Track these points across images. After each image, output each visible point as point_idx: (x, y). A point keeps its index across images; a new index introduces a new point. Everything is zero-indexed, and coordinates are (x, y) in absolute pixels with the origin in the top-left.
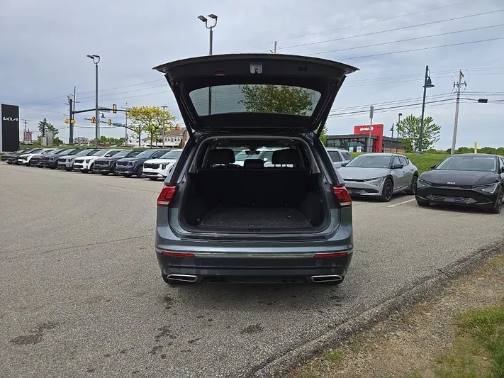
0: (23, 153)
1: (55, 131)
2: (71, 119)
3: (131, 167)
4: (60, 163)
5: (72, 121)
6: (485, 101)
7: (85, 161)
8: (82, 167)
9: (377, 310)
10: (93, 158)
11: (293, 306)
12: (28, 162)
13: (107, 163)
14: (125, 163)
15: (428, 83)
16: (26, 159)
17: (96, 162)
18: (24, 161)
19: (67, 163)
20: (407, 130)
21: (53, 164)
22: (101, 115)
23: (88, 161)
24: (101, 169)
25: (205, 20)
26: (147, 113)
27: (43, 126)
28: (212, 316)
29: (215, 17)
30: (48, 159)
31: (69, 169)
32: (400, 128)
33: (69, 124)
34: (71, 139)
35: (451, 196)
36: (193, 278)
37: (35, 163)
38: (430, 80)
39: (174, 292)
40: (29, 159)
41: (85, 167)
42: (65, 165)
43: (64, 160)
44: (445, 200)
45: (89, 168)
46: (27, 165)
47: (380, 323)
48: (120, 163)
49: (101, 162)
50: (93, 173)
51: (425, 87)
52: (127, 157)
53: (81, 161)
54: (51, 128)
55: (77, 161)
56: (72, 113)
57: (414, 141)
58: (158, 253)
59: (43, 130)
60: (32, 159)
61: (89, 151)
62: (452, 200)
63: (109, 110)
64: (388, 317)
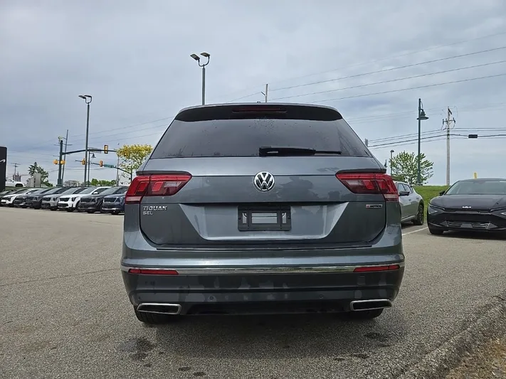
0: (7, 194)
1: (44, 174)
2: (61, 160)
3: (118, 203)
4: (44, 202)
5: (62, 162)
6: (475, 136)
7: (70, 199)
8: (67, 205)
9: (443, 352)
10: (80, 196)
11: (321, 349)
12: (11, 202)
13: (93, 200)
14: (112, 200)
15: (422, 116)
16: (9, 199)
17: (82, 200)
18: (8, 202)
19: (51, 202)
20: (400, 167)
21: (37, 204)
22: (91, 155)
23: (73, 200)
24: (87, 207)
25: (197, 58)
26: (138, 151)
27: (34, 169)
28: (203, 368)
29: (207, 55)
30: (31, 198)
31: (54, 209)
32: (393, 164)
33: (58, 166)
34: (60, 181)
35: (467, 222)
36: (175, 309)
37: (19, 203)
38: (423, 112)
39: (151, 334)
40: (12, 199)
41: (70, 206)
42: (49, 204)
43: (49, 199)
44: (462, 227)
45: (74, 206)
46: (10, 206)
47: (452, 371)
48: (107, 200)
49: (88, 200)
50: (79, 211)
51: (419, 119)
52: (115, 193)
53: (67, 199)
54: (41, 171)
55: (62, 200)
56: (62, 154)
57: (408, 177)
58: (124, 273)
59: (32, 173)
60: (16, 199)
61: (76, 189)
62: (469, 226)
63: (101, 151)
64: (459, 361)
